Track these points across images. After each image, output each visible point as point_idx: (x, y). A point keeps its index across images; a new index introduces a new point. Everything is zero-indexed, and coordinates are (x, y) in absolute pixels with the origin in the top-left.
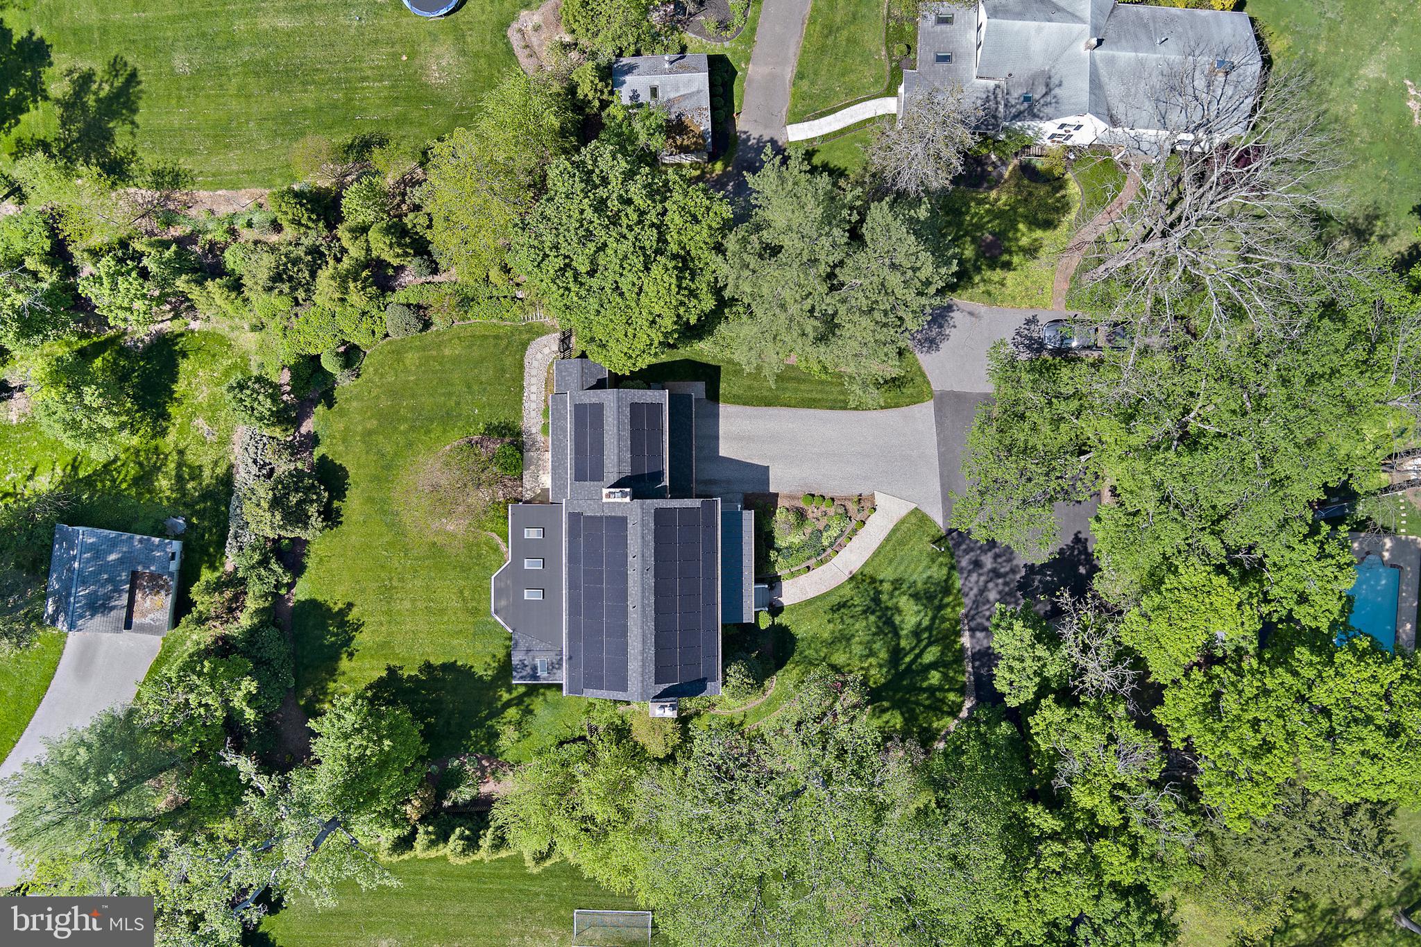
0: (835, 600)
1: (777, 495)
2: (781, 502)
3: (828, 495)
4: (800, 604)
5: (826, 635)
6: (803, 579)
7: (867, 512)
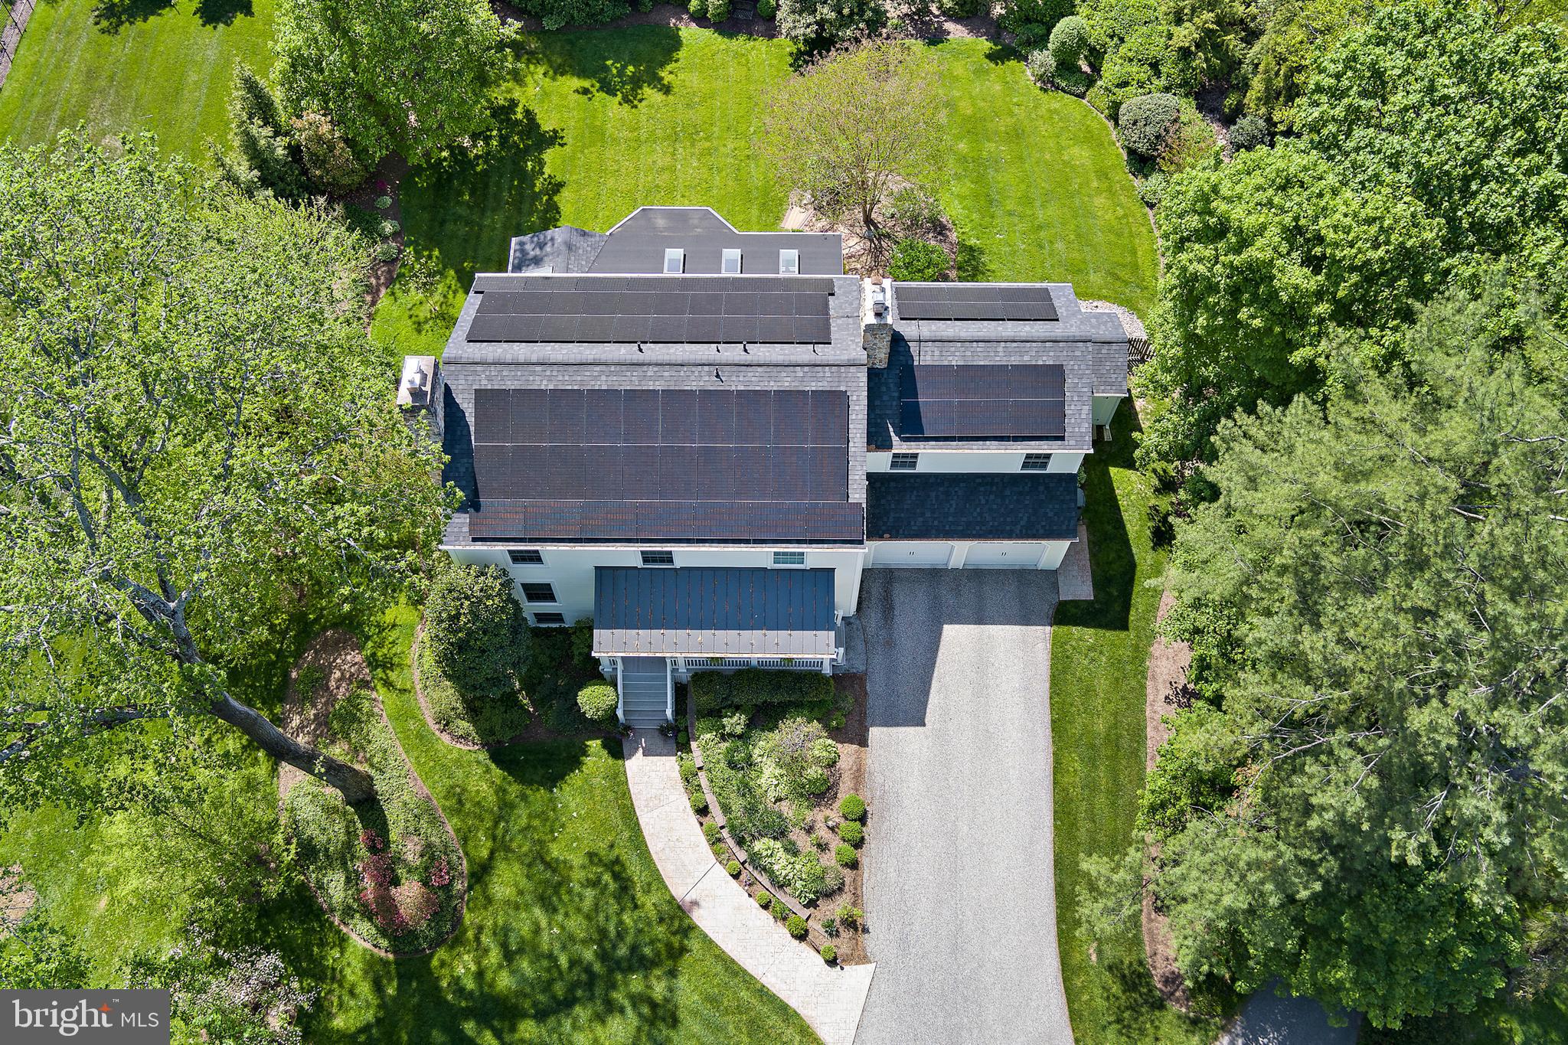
0: (635, 870)
1: (863, 742)
2: (847, 752)
3: (865, 857)
4: (626, 794)
5: (555, 851)
6: (681, 803)
7: (826, 943)
